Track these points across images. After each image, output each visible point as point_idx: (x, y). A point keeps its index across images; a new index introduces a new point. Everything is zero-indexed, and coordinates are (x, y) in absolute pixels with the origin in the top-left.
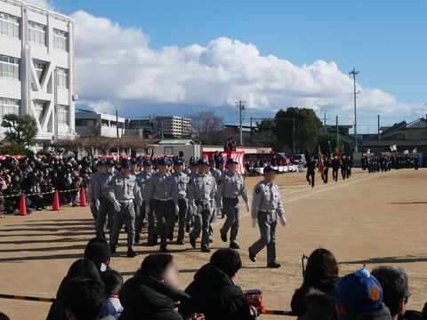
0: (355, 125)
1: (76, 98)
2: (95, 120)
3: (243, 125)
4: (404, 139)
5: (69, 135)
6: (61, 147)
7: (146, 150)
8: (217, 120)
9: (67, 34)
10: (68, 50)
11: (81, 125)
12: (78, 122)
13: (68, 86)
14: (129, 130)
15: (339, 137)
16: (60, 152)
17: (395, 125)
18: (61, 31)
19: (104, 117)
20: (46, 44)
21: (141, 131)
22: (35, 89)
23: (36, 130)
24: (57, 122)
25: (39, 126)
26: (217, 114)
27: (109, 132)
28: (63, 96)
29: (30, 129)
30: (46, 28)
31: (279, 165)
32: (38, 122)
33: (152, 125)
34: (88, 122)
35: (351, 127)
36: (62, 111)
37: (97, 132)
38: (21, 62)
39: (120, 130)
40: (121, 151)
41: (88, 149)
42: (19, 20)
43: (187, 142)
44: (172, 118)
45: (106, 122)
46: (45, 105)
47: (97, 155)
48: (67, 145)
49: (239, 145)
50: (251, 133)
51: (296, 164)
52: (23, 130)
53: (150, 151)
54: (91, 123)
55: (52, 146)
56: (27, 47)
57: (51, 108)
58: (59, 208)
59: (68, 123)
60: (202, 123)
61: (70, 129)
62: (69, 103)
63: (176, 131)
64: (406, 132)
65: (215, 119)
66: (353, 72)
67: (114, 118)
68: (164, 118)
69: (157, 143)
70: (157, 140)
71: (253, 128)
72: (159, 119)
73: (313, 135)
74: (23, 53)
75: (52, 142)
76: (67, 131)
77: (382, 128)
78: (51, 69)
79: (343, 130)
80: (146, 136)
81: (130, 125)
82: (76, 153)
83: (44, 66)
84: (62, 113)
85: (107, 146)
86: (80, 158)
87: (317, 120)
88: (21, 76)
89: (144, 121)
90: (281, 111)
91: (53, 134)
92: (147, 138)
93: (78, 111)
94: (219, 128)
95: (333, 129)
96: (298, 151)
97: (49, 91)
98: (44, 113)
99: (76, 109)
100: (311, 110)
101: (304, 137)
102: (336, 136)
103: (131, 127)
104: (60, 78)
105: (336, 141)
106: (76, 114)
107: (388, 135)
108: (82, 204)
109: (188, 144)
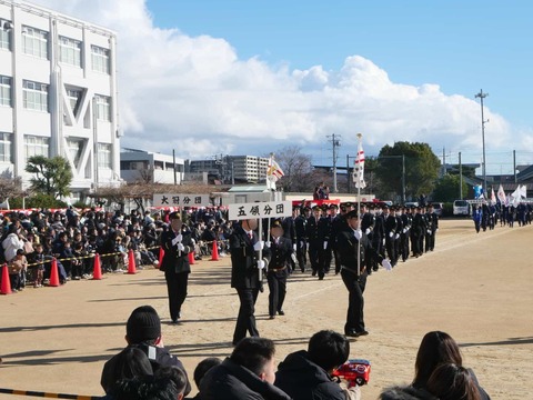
0: (484, 164)
1: (121, 133)
2: (146, 162)
3: (337, 165)
5: (113, 181)
6: (103, 197)
7: (212, 199)
8: (303, 160)
9: (108, 52)
10: (109, 72)
11: (128, 169)
12: (125, 165)
13: (110, 119)
14: (190, 175)
15: (463, 180)
16: (102, 204)
18: (101, 49)
19: (157, 157)
20: (82, 65)
21: (205, 175)
22: (68, 124)
23: (71, 176)
24: (97, 165)
25: (73, 170)
26: (301, 152)
27: (163, 176)
29: (63, 174)
30: (81, 45)
32: (72, 165)
33: (219, 167)
35: (478, 166)
36: (103, 151)
37: (149, 178)
38: (49, 88)
39: (178, 174)
41: (138, 199)
42: (47, 35)
43: (265, 188)
44: (244, 158)
45: (160, 164)
46: (82, 143)
47: (148, 207)
48: (112, 195)
50: (348, 175)
52: (54, 176)
53: (217, 201)
54: (140, 166)
55: (91, 196)
56: (58, 70)
57: (89, 147)
58: (101, 276)
59: (111, 166)
60: (283, 163)
61: (114, 174)
62: (113, 140)
63: (251, 174)
65: (301, 158)
66: (480, 95)
68: (233, 158)
69: (226, 190)
70: (226, 187)
71: (350, 169)
72: (228, 159)
73: (429, 177)
74: (52, 77)
75: (91, 191)
76: (110, 177)
77: (519, 168)
78: (88, 97)
79: (468, 170)
80: (211, 182)
81: (192, 167)
82: (122, 205)
83: (80, 93)
84: (103, 153)
86: (127, 211)
87: (434, 157)
88: (51, 107)
89: (209, 162)
90: (387, 147)
91: (92, 180)
92: (214, 184)
93: (123, 151)
94: (307, 170)
95: (454, 170)
96: (410, 199)
97: (86, 126)
98: (80, 153)
99: (122, 148)
100: (427, 145)
101: (416, 180)
102: (459, 178)
103: (191, 171)
104: (101, 109)
105: (458, 185)
106: (121, 154)
107: (527, 176)
108: (130, 272)
109: (266, 191)
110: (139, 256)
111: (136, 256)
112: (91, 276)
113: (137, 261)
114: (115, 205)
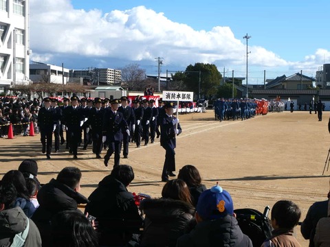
0: (247, 78)
1: (31, 52)
2: (46, 70)
3: (162, 75)
4: (283, 89)
5: (24, 81)
6: (18, 90)
7: (85, 94)
8: (141, 72)
9: (24, 3)
10: (24, 15)
11: (35, 74)
12: (32, 72)
13: (24, 43)
14: (72, 78)
15: (234, 87)
16: (17, 94)
17: (278, 78)
18: (19, 1)
19: (53, 67)
20: (7, 10)
21: (82, 79)
24: (15, 71)
26: (140, 67)
27: (56, 79)
28: (20, 51)
31: (187, 107)
33: (91, 74)
34: (39, 72)
35: (244, 79)
36: (19, 63)
37: (47, 79)
39: (65, 78)
40: (65, 94)
41: (39, 92)
43: (117, 88)
44: (106, 70)
45: (54, 72)
46: (6, 57)
48: (23, 89)
50: (167, 82)
51: (200, 106)
53: (88, 95)
54: (42, 72)
55: (11, 90)
57: (11, 60)
58: (13, 137)
59: (24, 72)
60: (129, 73)
61: (26, 77)
62: (25, 56)
63: (110, 80)
64: (285, 84)
65: (140, 71)
66: (246, 37)
67: (60, 69)
68: (100, 70)
69: (94, 89)
70: (94, 86)
71: (168, 79)
72: (96, 70)
73: (214, 84)
75: (11, 87)
76: (23, 78)
77: (267, 80)
78: (11, 30)
79: (238, 81)
80: (85, 83)
82: (29, 95)
83: (5, 27)
84: (19, 65)
86: (32, 99)
87: (218, 73)
89: (85, 71)
90: (191, 66)
91: (12, 80)
93: (32, 63)
94: (143, 78)
95: (230, 80)
96: (203, 97)
97: (9, 47)
98: (4, 64)
99: (30, 61)
101: (207, 86)
102: (232, 86)
103: (74, 76)
104: (18, 37)
105: (231, 89)
106: (30, 65)
107: (271, 86)
108: (31, 135)
109: (118, 90)
114: (25, 95)
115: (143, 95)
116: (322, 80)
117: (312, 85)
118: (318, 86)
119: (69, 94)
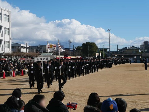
0: (109, 48)
1: (12, 38)
2: (19, 47)
3: (71, 48)
4: (126, 53)
5: (9, 52)
6: (6, 56)
9: (8, 16)
10: (9, 22)
12: (13, 47)
13: (9, 34)
14: (31, 50)
15: (104, 52)
16: (6, 58)
17: (123, 48)
18: (7, 15)
19: (22, 45)
20: (1, 19)
21: (35, 50)
24: (5, 47)
26: (61, 44)
27: (24, 50)
28: (7, 38)
30: (1, 14)
33: (39, 48)
34: (16, 47)
35: (108, 49)
36: (7, 43)
37: (20, 51)
39: (27, 50)
40: (28, 57)
41: (16, 57)
44: (46, 46)
45: (22, 47)
46: (1, 41)
47: (19, 59)
48: (9, 55)
49: (69, 55)
50: (73, 51)
54: (17, 47)
55: (3, 56)
57: (3, 42)
58: (5, 78)
59: (9, 47)
61: (10, 50)
62: (9, 40)
63: (47, 50)
64: (127, 51)
66: (109, 30)
67: (25, 46)
68: (43, 46)
69: (41, 54)
70: (41, 53)
71: (74, 49)
72: (41, 46)
75: (3, 54)
76: (8, 50)
77: (119, 49)
78: (3, 28)
79: (105, 50)
80: (37, 52)
81: (31, 48)
82: (12, 58)
84: (7, 44)
85: (23, 55)
86: (13, 60)
87: (96, 46)
89: (36, 47)
90: (84, 43)
91: (3, 51)
92: (37, 53)
93: (13, 43)
95: (102, 50)
97: (2, 36)
98: (0, 44)
100: (94, 43)
103: (31, 49)
104: (6, 32)
105: (103, 54)
107: (121, 52)
108: (13, 76)
109: (52, 55)
110: (16, 72)
111: (15, 72)
112: (3, 77)
113: (15, 73)
114: (10, 58)
115: (63, 57)
116: (143, 49)
117: (139, 51)
118: (142, 51)
119: (30, 57)
